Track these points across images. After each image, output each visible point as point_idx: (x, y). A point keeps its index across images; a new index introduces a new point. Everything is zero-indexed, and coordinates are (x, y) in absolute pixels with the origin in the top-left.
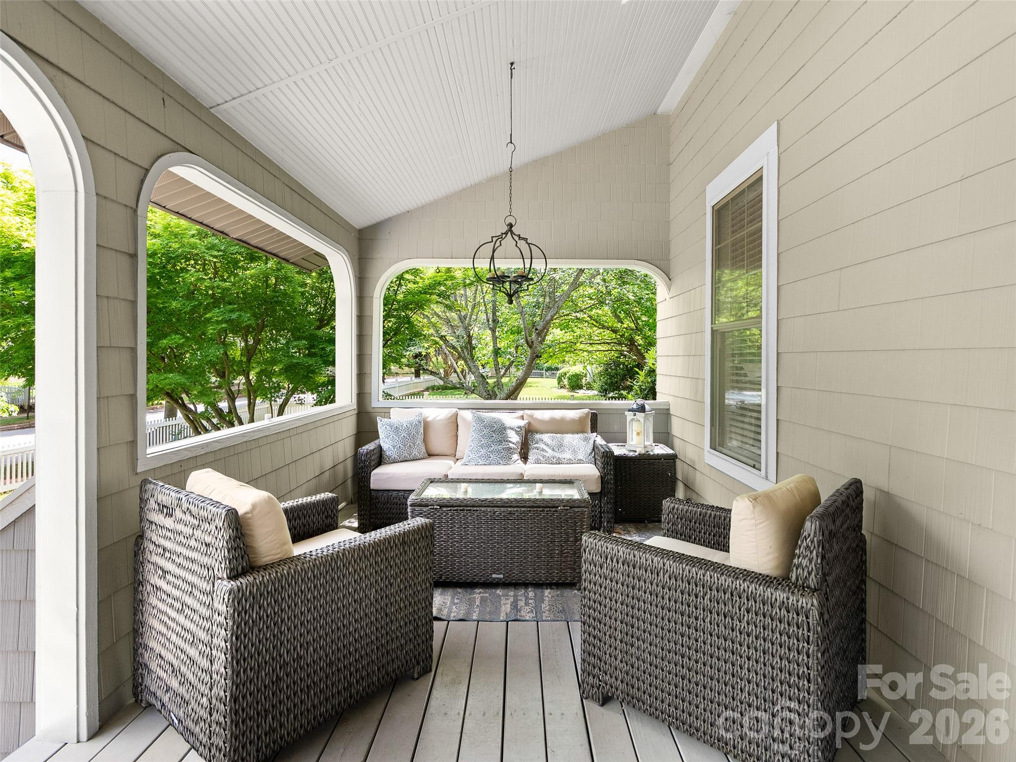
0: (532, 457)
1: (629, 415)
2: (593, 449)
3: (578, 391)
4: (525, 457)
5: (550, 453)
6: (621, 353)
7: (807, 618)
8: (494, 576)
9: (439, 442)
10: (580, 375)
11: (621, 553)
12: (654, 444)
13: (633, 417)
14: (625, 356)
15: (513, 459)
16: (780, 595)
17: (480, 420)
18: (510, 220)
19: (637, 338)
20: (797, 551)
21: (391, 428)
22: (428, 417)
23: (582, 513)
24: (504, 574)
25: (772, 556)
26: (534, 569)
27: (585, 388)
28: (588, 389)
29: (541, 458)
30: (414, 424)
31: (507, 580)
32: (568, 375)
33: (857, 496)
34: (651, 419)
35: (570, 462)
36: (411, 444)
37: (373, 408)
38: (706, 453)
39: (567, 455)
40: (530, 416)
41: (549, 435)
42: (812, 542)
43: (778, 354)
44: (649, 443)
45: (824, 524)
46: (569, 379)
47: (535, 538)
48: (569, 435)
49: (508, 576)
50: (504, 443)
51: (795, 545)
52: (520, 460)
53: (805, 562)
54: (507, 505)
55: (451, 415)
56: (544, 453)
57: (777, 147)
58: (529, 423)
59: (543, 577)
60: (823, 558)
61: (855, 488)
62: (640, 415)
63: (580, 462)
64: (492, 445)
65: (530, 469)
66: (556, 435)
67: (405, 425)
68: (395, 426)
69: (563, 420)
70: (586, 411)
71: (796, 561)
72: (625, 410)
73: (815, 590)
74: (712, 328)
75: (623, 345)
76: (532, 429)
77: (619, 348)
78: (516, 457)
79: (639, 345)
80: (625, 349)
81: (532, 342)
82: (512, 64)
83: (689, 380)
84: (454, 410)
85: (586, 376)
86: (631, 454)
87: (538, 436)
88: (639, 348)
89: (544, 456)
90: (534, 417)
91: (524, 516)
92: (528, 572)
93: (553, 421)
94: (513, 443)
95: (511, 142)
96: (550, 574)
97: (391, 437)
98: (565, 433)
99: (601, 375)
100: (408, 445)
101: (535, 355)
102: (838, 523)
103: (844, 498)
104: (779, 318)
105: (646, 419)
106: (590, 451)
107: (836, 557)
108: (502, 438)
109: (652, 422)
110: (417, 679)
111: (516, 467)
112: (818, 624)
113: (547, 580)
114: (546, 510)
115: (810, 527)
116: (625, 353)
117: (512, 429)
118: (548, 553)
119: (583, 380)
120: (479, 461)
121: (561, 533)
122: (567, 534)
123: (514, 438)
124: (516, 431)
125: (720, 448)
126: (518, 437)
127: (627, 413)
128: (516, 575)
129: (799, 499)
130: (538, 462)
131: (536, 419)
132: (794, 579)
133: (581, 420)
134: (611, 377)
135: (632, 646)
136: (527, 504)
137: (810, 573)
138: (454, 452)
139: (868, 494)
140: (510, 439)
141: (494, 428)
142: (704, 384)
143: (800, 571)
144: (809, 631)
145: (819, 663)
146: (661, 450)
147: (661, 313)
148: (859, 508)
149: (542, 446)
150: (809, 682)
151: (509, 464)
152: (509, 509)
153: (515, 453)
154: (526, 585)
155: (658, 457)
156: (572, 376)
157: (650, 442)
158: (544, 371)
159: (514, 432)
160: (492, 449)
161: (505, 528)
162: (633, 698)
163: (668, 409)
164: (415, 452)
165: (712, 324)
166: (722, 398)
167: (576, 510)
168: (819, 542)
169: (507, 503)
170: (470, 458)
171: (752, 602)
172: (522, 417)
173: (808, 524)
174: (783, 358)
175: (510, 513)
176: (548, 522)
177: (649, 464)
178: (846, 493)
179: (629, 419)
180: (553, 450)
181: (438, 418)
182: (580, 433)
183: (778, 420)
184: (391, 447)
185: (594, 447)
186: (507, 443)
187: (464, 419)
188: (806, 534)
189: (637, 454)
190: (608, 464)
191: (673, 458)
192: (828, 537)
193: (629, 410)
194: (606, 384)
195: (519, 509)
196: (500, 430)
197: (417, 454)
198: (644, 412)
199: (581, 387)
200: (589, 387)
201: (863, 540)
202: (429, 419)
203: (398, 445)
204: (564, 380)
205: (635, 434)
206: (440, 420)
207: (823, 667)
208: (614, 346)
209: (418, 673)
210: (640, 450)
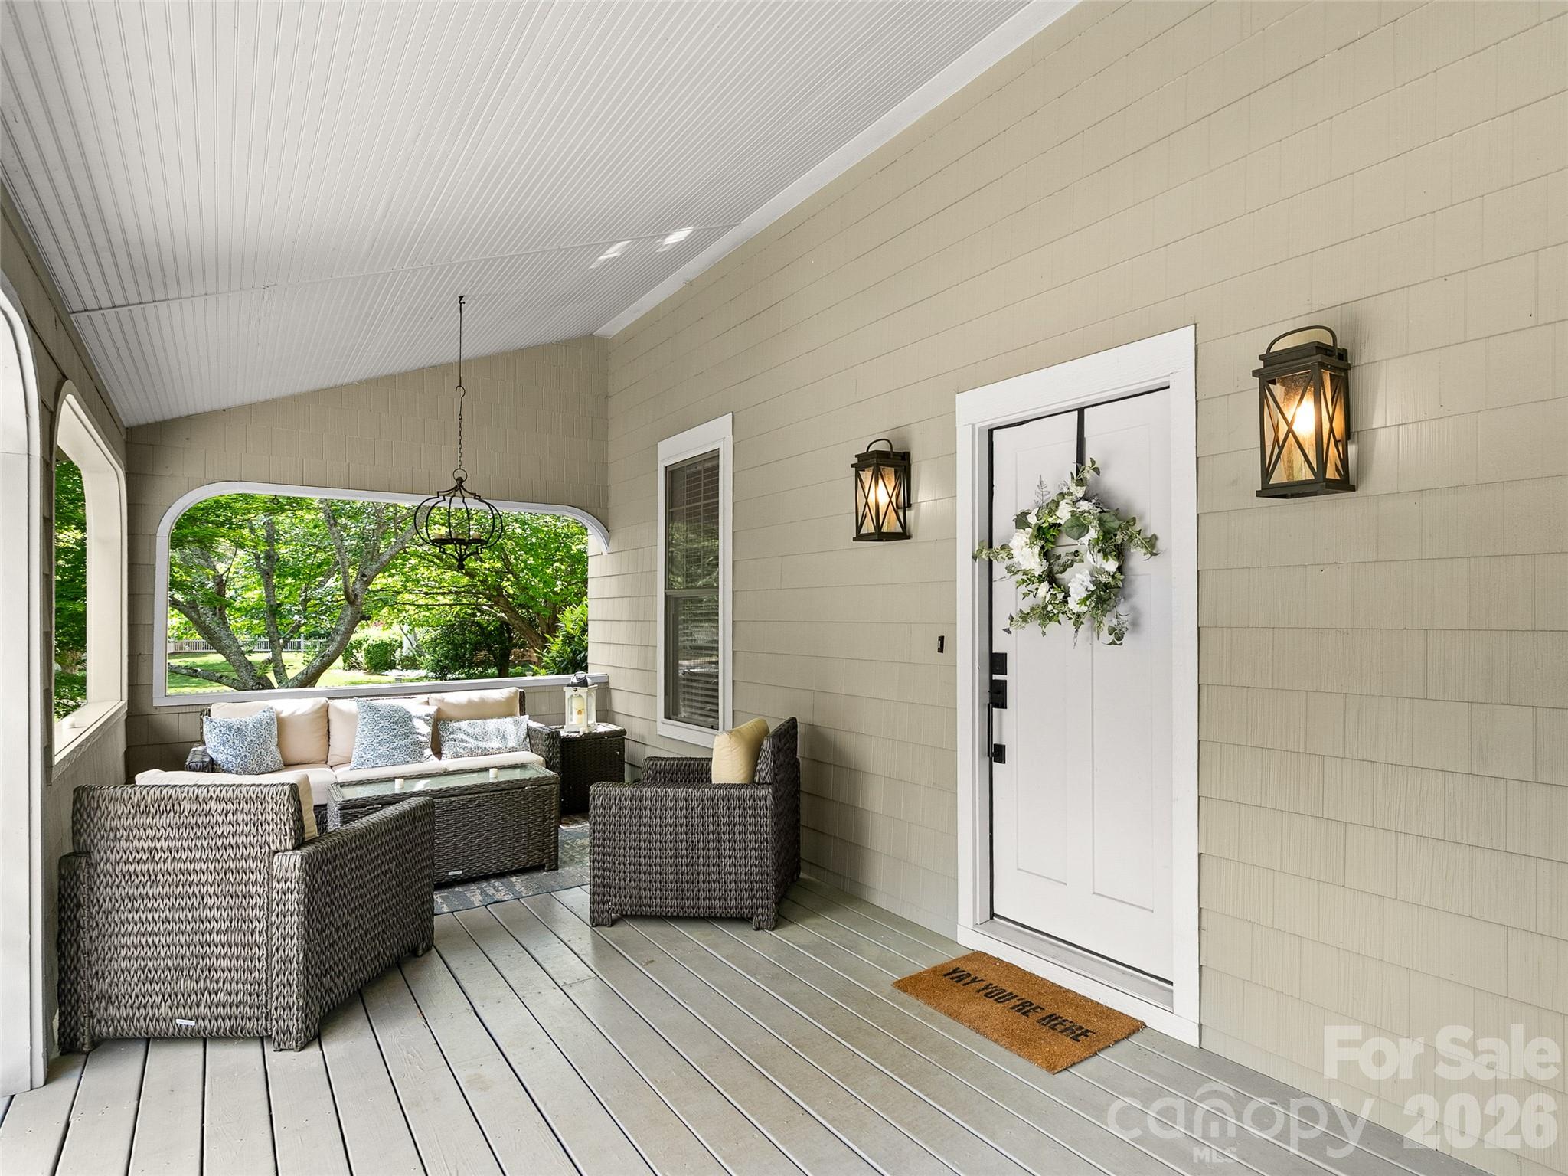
0: (446, 751)
1: (569, 691)
2: (528, 734)
3: (386, 673)
4: (438, 753)
5: (472, 743)
6: (478, 608)
7: (766, 801)
8: (450, 874)
9: (302, 744)
10: (390, 645)
11: (629, 792)
12: (597, 724)
13: (574, 693)
14: (483, 612)
15: (425, 755)
16: (749, 792)
17: (375, 710)
18: (460, 474)
19: (505, 584)
20: (759, 761)
21: (230, 731)
22: (281, 712)
23: (551, 790)
24: (463, 870)
25: (742, 771)
26: (498, 857)
27: (399, 667)
28: (405, 668)
29: (462, 751)
30: (265, 722)
31: (466, 875)
32: (365, 646)
33: (794, 728)
34: (593, 694)
35: (499, 751)
36: (263, 751)
37: (156, 708)
38: (659, 724)
39: (495, 744)
40: (439, 700)
41: (468, 722)
42: (768, 752)
43: (733, 621)
44: (592, 722)
45: (775, 741)
46: (368, 652)
47: (499, 823)
48: (495, 720)
49: (466, 871)
50: (411, 736)
51: (758, 758)
52: (433, 756)
53: (764, 767)
54: (467, 792)
55: (319, 706)
56: (464, 744)
57: (731, 436)
58: (439, 710)
59: (508, 863)
60: (774, 763)
61: (792, 723)
62: (582, 690)
63: (513, 750)
64: (395, 740)
65: (448, 763)
66: (478, 721)
67: (251, 725)
68: (235, 727)
69: (483, 702)
70: (513, 689)
71: (758, 768)
72: (564, 685)
73: (770, 784)
74: (665, 593)
75: (481, 596)
76: (443, 716)
77: (473, 600)
78: (428, 752)
79: (509, 596)
80: (483, 600)
81: (356, 596)
82: (461, 297)
83: (636, 648)
84: (323, 700)
85: (401, 646)
86: (574, 735)
87: (453, 725)
88: (510, 600)
89: (464, 748)
90: (445, 700)
91: (487, 802)
92: (491, 863)
93: (470, 703)
94: (423, 735)
95: (460, 386)
96: (517, 859)
97: (230, 743)
98: (489, 718)
99: (438, 644)
100: (258, 753)
101: (359, 616)
102: (783, 742)
103: (786, 727)
104: (735, 590)
105: (589, 695)
106: (523, 737)
107: (781, 765)
108: (407, 730)
109: (594, 697)
110: (422, 955)
111: (432, 764)
112: (772, 804)
113: (513, 866)
114: (511, 792)
115: (766, 743)
116: (485, 607)
117: (420, 718)
118: (514, 837)
119: (397, 654)
120: (378, 761)
121: (529, 814)
122: (535, 814)
123: (424, 729)
124: (424, 720)
125: (675, 717)
126: (427, 727)
127: (565, 688)
128: (478, 867)
129: (757, 732)
130: (457, 755)
131: (448, 704)
132: (757, 781)
133: (509, 701)
134: (456, 647)
135: (640, 865)
136: (490, 788)
137: (767, 773)
138: (324, 757)
139: (800, 729)
140: (418, 731)
141: (396, 719)
142: (655, 652)
143: (761, 773)
144: (767, 810)
145: (773, 830)
146: (603, 728)
147: (593, 568)
148: (795, 737)
149: (459, 736)
150: (767, 843)
151: (420, 762)
152: (469, 797)
153: (427, 748)
154: (486, 878)
155: (602, 735)
156: (374, 647)
157: (593, 720)
158: (302, 640)
159: (423, 721)
160: (395, 744)
161: (464, 818)
162: (640, 907)
163: (607, 683)
164: (268, 762)
165: (665, 589)
166: (676, 666)
167: (545, 787)
168: (772, 752)
169: (467, 790)
170: (363, 760)
171: (731, 802)
172: (427, 703)
173: (765, 742)
174: (737, 625)
175: (470, 800)
176: (514, 805)
177: (596, 743)
178: (787, 725)
179: (567, 696)
180: (476, 739)
181: (298, 713)
182: (508, 716)
183: (733, 681)
184: (229, 757)
185: (528, 732)
186: (415, 735)
187: (340, 711)
188: (764, 748)
189: (581, 734)
190: (554, 747)
191: (619, 736)
192: (777, 751)
193: (568, 685)
194: (446, 658)
195: (480, 795)
196: (405, 720)
197: (270, 763)
198: (587, 686)
199: (391, 666)
200: (410, 663)
201: (797, 761)
202: (282, 715)
203: (243, 754)
204: (358, 655)
205: (575, 712)
206: (302, 715)
207: (775, 832)
208: (465, 597)
209: (423, 949)
210: (583, 730)
